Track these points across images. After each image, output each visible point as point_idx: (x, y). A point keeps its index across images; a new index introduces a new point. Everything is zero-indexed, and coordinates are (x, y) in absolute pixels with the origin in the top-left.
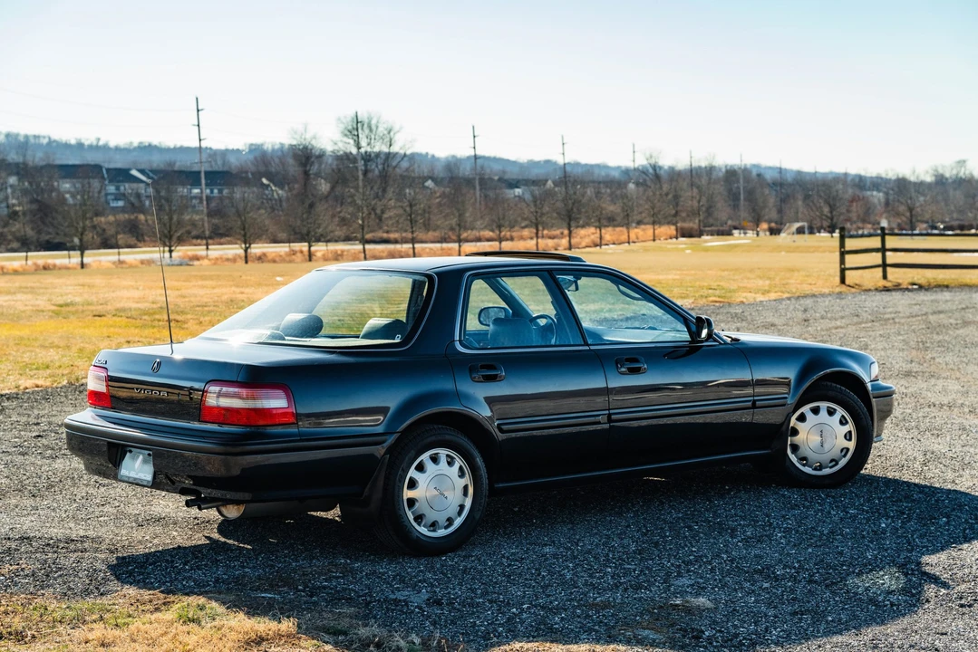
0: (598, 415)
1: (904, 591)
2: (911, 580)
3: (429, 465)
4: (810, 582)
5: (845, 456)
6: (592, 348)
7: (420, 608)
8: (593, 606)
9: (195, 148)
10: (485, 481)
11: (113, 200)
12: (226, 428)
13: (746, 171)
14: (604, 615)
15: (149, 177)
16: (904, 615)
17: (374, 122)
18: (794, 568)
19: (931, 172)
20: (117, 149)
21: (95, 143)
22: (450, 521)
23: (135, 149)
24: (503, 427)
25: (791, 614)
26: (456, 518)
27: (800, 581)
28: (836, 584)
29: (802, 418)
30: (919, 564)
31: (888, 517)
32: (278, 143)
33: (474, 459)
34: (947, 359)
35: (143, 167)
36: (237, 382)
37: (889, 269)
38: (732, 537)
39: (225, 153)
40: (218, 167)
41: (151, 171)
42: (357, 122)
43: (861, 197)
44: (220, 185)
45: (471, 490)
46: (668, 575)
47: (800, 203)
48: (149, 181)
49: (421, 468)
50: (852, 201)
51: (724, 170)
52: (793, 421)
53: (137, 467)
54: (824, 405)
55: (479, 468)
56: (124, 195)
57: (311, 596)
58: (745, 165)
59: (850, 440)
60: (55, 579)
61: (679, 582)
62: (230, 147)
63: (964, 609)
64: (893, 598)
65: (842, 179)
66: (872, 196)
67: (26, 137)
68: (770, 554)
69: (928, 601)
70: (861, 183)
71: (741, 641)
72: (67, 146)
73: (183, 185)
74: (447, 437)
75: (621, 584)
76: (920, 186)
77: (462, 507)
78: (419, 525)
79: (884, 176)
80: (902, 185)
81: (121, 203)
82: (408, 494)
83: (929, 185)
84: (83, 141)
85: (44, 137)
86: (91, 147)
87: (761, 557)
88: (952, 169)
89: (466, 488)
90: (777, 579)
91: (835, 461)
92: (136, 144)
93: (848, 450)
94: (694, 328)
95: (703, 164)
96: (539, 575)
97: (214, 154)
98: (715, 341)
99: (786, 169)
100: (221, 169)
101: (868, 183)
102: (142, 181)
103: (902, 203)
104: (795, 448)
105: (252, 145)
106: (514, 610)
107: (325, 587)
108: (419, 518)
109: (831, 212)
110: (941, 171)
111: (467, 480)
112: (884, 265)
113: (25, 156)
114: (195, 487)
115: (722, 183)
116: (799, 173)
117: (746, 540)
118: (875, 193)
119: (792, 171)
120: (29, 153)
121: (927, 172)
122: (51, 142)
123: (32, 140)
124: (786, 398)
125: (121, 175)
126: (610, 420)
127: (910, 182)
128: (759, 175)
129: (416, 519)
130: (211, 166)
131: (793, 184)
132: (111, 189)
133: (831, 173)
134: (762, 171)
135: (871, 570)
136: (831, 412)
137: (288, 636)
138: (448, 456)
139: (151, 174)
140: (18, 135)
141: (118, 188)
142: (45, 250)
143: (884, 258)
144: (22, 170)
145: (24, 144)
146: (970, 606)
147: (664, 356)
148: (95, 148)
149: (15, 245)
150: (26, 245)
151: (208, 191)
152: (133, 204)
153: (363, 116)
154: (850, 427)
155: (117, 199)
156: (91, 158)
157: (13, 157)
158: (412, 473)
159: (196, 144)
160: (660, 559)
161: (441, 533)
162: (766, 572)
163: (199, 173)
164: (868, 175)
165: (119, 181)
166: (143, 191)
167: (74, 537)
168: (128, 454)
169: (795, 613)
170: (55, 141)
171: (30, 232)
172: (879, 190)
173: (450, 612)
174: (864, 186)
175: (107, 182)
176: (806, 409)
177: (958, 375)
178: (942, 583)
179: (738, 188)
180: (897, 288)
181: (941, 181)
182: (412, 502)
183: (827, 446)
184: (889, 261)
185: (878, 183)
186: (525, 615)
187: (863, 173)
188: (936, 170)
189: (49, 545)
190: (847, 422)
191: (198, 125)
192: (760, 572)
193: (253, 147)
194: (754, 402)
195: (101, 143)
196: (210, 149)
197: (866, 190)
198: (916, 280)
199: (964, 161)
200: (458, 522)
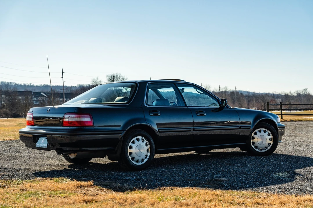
0: (190, 128)
1: (289, 177)
2: (291, 175)
3: (136, 142)
4: (259, 175)
5: (269, 146)
6: (188, 107)
7: (133, 181)
8: (189, 180)
9: (62, 86)
10: (154, 148)
11: (35, 102)
12: (71, 128)
13: (237, 92)
14: (192, 182)
15: (47, 95)
16: (289, 182)
17: (118, 76)
18: (254, 172)
19: (296, 92)
20: (37, 86)
21: (29, 85)
22: (143, 160)
23: (42, 86)
24: (160, 130)
25: (253, 182)
26: (145, 159)
27: (255, 175)
28: (267, 176)
29: (256, 134)
30: (294, 171)
31: (283, 162)
32: (88, 84)
33: (150, 140)
34: (302, 133)
35: (45, 92)
36: (74, 113)
37: (283, 115)
38: (234, 166)
39: (71, 88)
40: (69, 91)
41: (48, 93)
42: (113, 76)
43: (274, 100)
44: (70, 97)
45: (149, 150)
46: (213, 174)
47: (255, 102)
48: (47, 96)
49: (133, 142)
50: (271, 101)
51: (230, 92)
52: (253, 135)
53: (43, 142)
54: (262, 129)
55: (152, 143)
56: (39, 100)
57: (98, 179)
58: (237, 91)
59: (271, 141)
60: (15, 176)
61: (217, 175)
62: (73, 86)
63: (308, 181)
64: (285, 178)
65: (267, 95)
66: (277, 100)
67: (8, 83)
68: (246, 169)
69: (297, 179)
70: (274, 96)
71: (237, 187)
72: (21, 86)
73: (58, 97)
74: (142, 133)
75: (198, 176)
76: (292, 97)
77: (147, 156)
78: (133, 160)
79: (281, 94)
80: (287, 96)
81: (38, 103)
82: (129, 151)
83: (296, 97)
84: (26, 84)
85: (14, 83)
86: (28, 86)
87: (243, 170)
88: (303, 92)
89: (148, 150)
90: (248, 174)
91: (266, 148)
92: (43, 85)
93: (270, 144)
94: (221, 103)
95: (223, 90)
96: (172, 174)
97: (67, 88)
98: (228, 107)
99: (250, 92)
100: (70, 92)
101: (276, 96)
102: (45, 96)
103: (287, 101)
104: (253, 143)
105: (80, 85)
106: (164, 181)
107: (102, 177)
108: (133, 159)
109: (264, 104)
110: (299, 92)
111: (148, 147)
112: (282, 114)
113: (7, 88)
114: (61, 147)
115: (230, 96)
116: (254, 93)
117: (238, 167)
118: (278, 99)
119: (252, 92)
120: (9, 88)
121: (295, 93)
122: (16, 84)
123: (9, 84)
124: (250, 126)
125: (38, 94)
126: (194, 130)
127: (289, 96)
128: (241, 94)
129: (132, 159)
130: (67, 91)
131: (252, 96)
132: (35, 99)
133: (264, 93)
134: (242, 93)
135: (278, 173)
136: (265, 132)
137: (91, 186)
138: (142, 139)
139: (47, 94)
140: (5, 82)
141: (37, 98)
142: (13, 117)
143: (281, 112)
144: (7, 93)
145: (7, 85)
146: (310, 180)
147: (211, 111)
148: (30, 86)
149: (4, 116)
150: (7, 116)
151: (66, 99)
152: (41, 103)
153: (115, 75)
154: (271, 136)
155: (36, 102)
156: (29, 89)
157: (4, 89)
158: (130, 144)
159: (62, 85)
160: (211, 171)
161: (140, 164)
162: (245, 173)
163: (63, 93)
164: (276, 94)
165: (37, 96)
166: (45, 99)
167: (22, 168)
168: (39, 139)
169: (254, 182)
170: (17, 84)
171: (9, 112)
172: (279, 98)
173: (143, 182)
174: (275, 97)
175: (33, 97)
176: (257, 131)
177: (306, 136)
178: (301, 175)
179: (235, 97)
180: (286, 121)
181: (299, 95)
182: (131, 153)
183: (264, 143)
184: (283, 113)
185: (279, 96)
186: (167, 182)
187: (274, 93)
188: (298, 92)
189: (13, 170)
190: (270, 135)
191: (63, 77)
192: (243, 173)
193: (80, 86)
194: (240, 127)
195: (32, 85)
196: (66, 86)
197: (276, 98)
198: (292, 119)
199: (306, 89)
200: (145, 160)
